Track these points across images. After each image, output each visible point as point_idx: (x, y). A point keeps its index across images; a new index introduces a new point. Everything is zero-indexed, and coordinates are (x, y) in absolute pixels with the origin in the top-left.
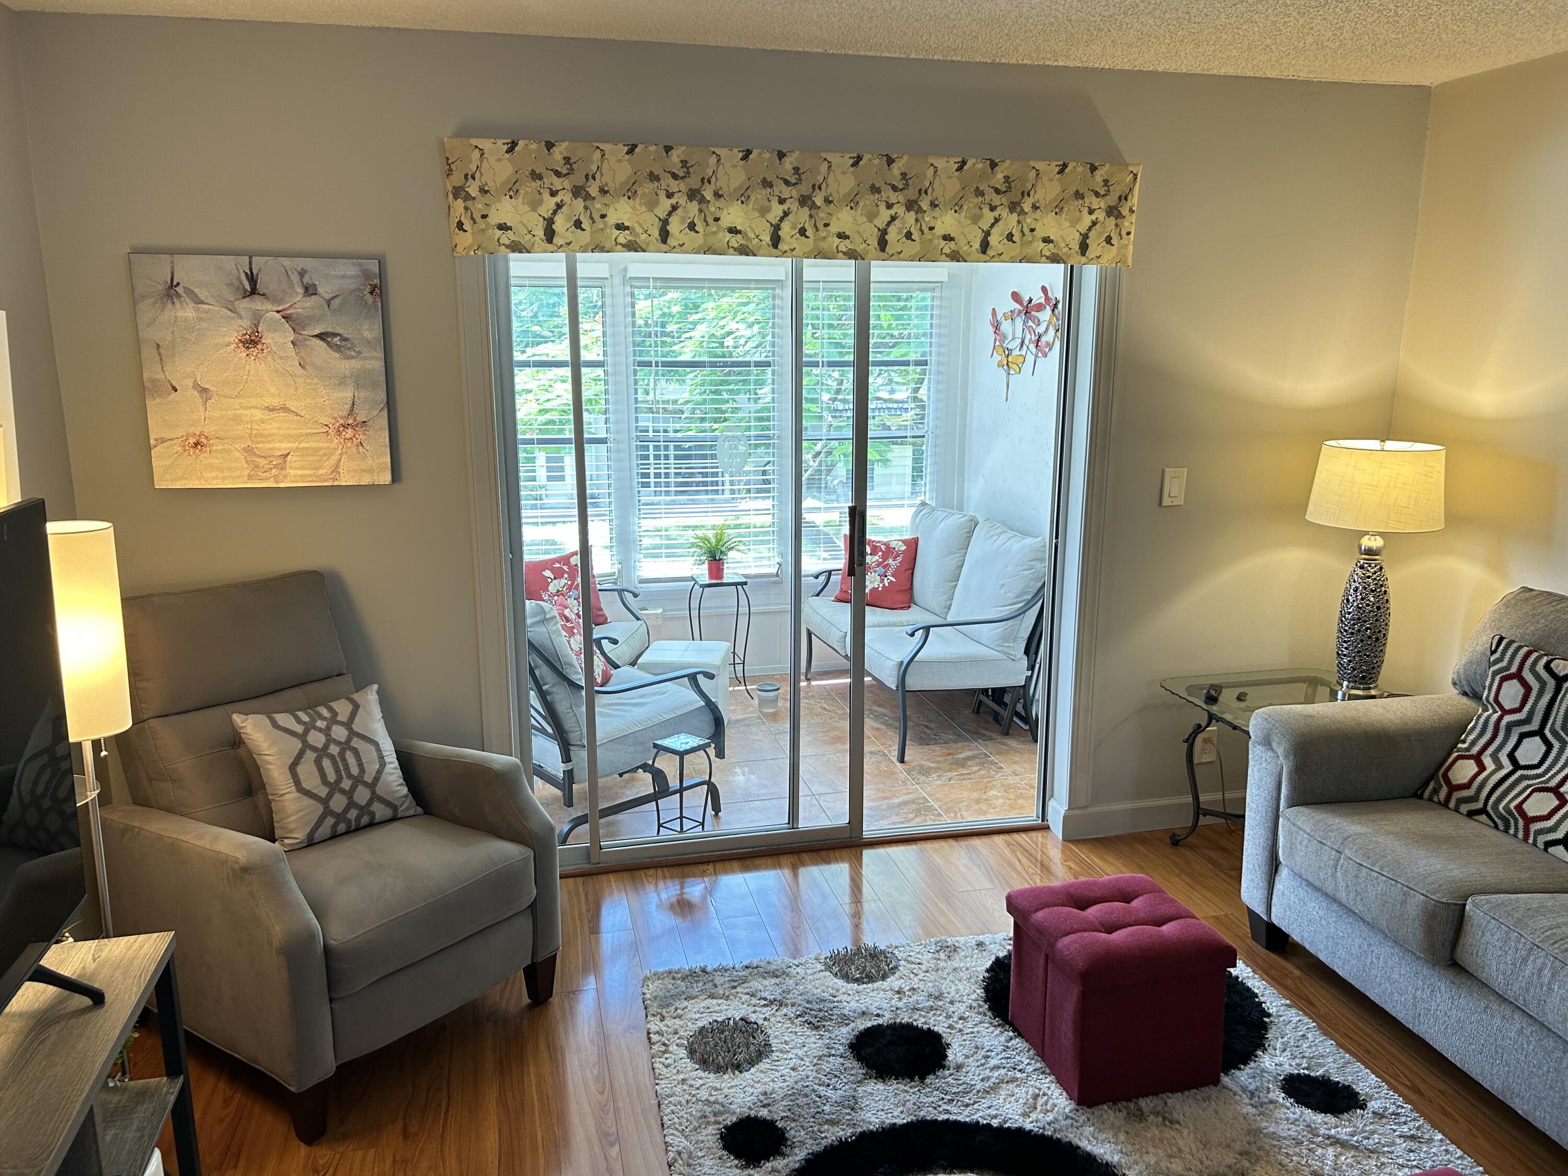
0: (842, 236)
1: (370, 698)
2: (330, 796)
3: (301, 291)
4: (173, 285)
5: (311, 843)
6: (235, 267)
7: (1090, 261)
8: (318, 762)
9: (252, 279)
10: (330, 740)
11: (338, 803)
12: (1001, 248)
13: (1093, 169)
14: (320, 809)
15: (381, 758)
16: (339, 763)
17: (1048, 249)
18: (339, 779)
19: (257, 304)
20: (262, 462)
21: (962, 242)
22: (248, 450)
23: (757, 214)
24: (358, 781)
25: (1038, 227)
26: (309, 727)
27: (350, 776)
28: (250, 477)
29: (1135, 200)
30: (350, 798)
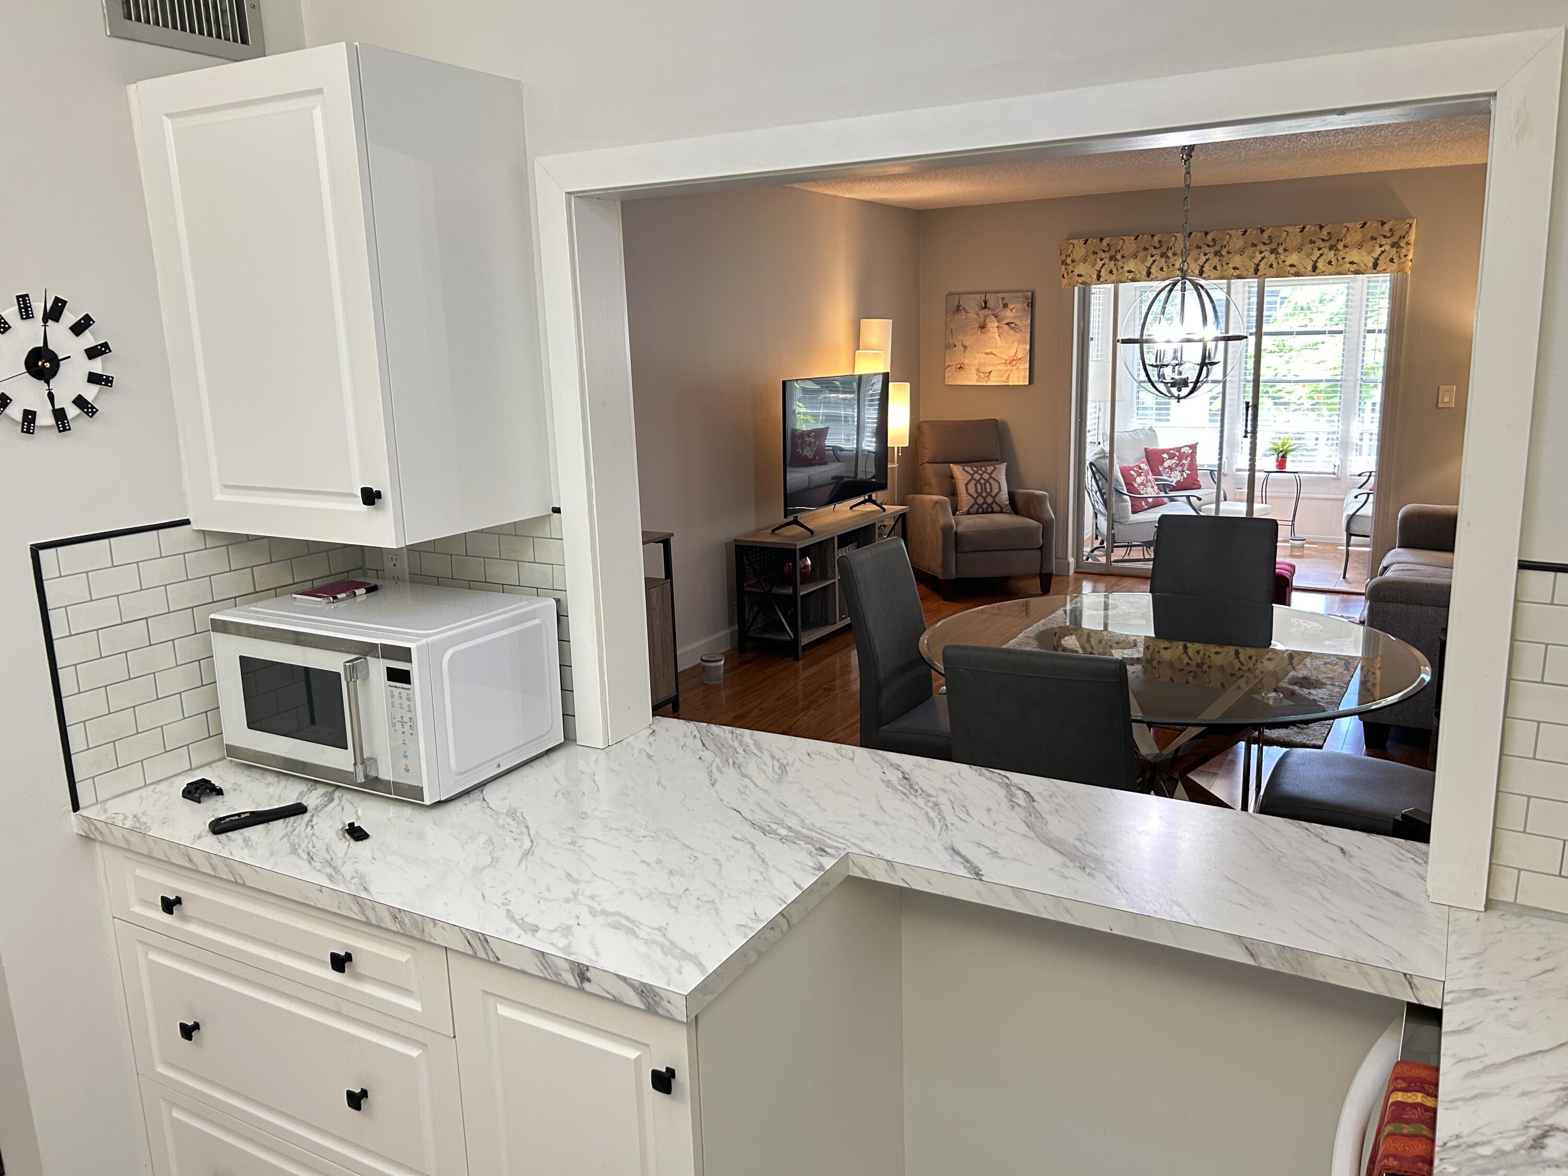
0: (1235, 268)
1: (1003, 467)
2: (977, 497)
3: (1002, 306)
4: (959, 306)
5: (968, 513)
6: (980, 298)
8: (976, 485)
9: (985, 302)
10: (982, 478)
11: (980, 501)
12: (1324, 269)
14: (973, 501)
15: (1000, 488)
16: (983, 487)
17: (1353, 268)
18: (982, 492)
19: (986, 312)
20: (981, 374)
21: (1301, 267)
22: (978, 370)
23: (1192, 261)
24: (989, 494)
26: (975, 472)
27: (986, 492)
28: (977, 381)
29: (1410, 238)
30: (985, 500)
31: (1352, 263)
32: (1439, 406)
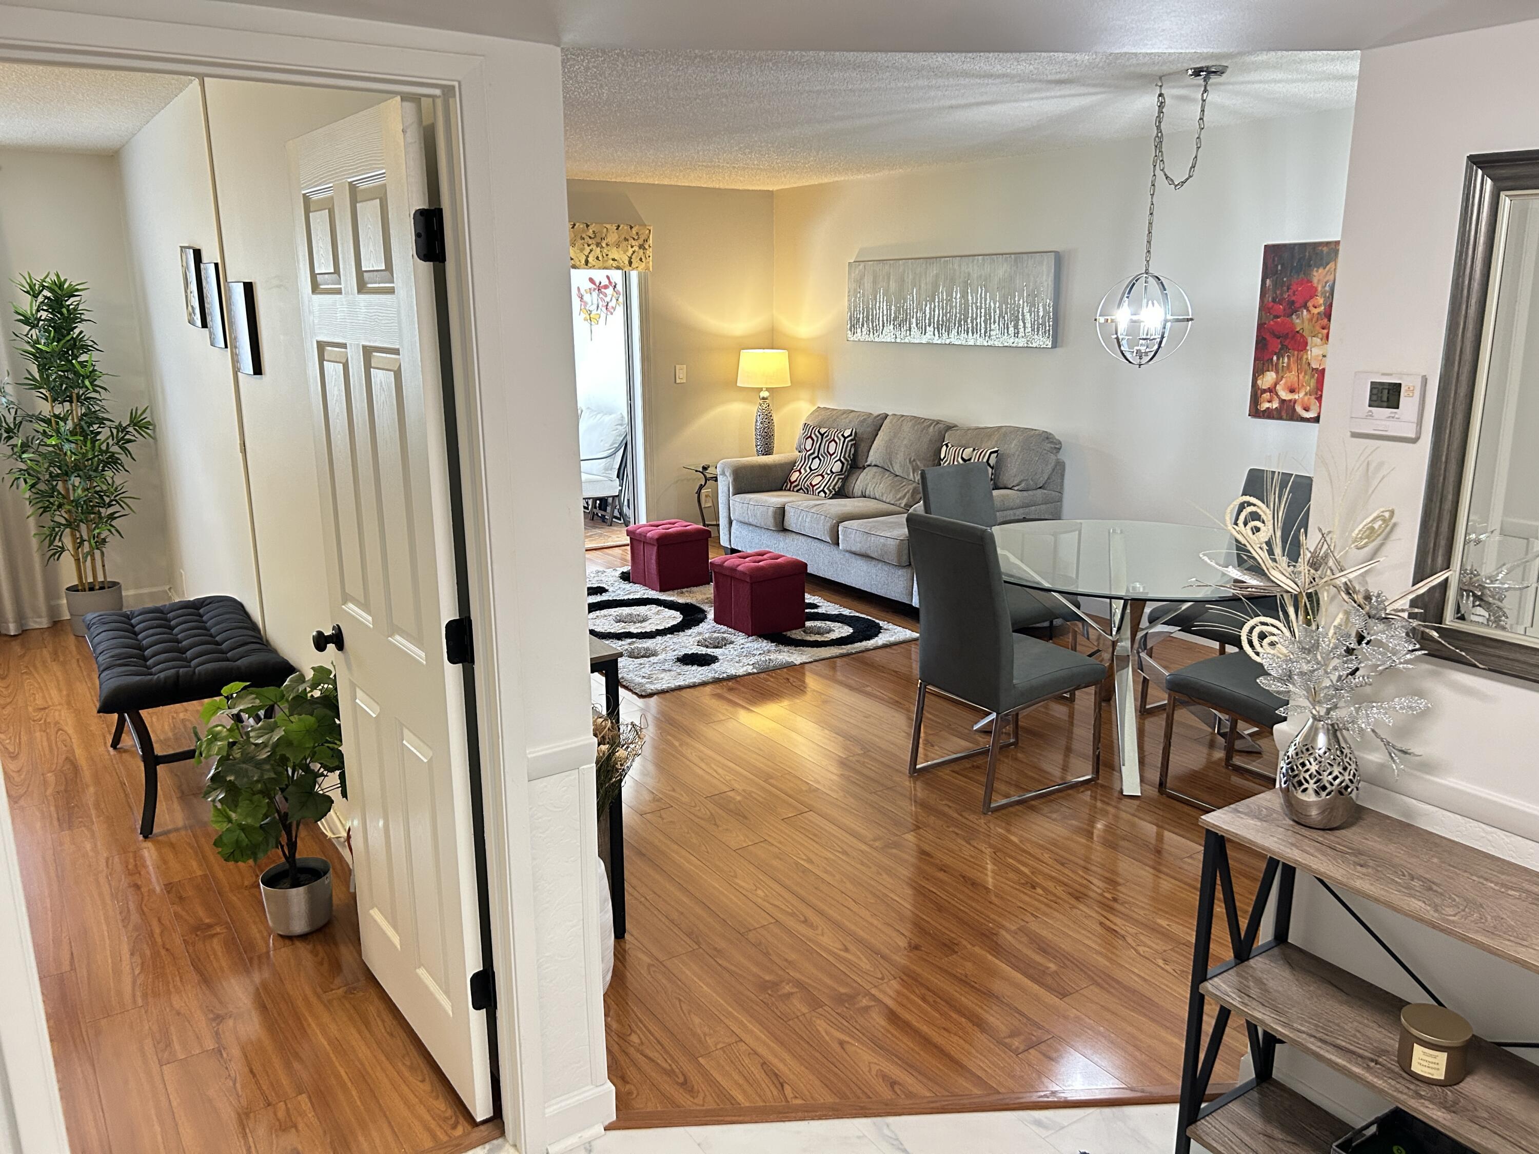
7: (633, 269)
12: (594, 263)
13: (631, 228)
17: (615, 264)
21: (577, 260)
25: (609, 253)
29: (650, 242)
31: (614, 260)
32: (678, 381)
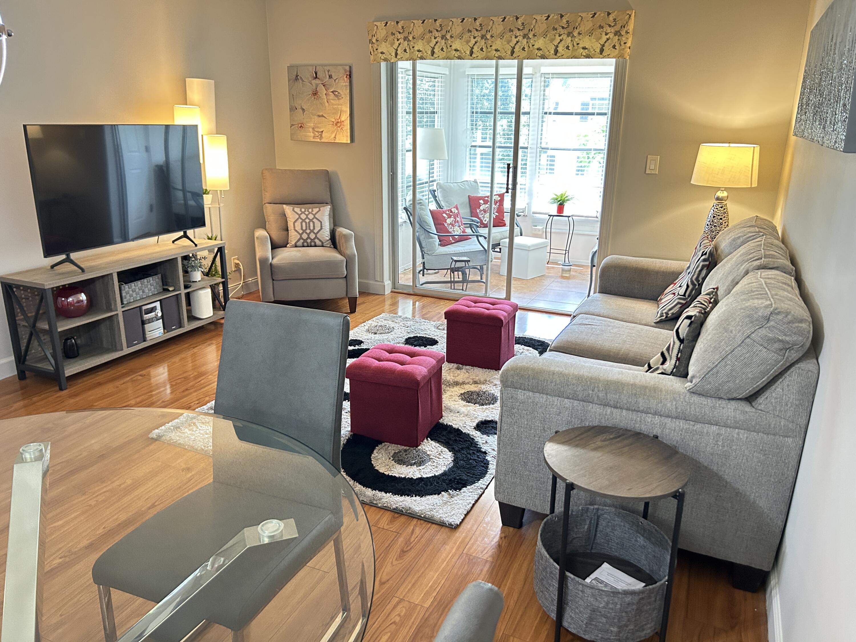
0: (497, 50)
3: (328, 77)
4: (297, 76)
5: (296, 246)
6: (312, 70)
7: (604, 57)
8: (302, 223)
9: (316, 74)
10: (307, 218)
11: (305, 236)
12: (563, 52)
13: (609, 14)
14: (299, 236)
15: (321, 226)
17: (585, 52)
19: (317, 81)
20: (317, 133)
21: (546, 50)
22: (313, 129)
23: (465, 43)
24: (312, 231)
25: (581, 42)
28: (313, 138)
29: (629, 27)
30: (309, 236)
31: (584, 48)
32: (647, 172)
